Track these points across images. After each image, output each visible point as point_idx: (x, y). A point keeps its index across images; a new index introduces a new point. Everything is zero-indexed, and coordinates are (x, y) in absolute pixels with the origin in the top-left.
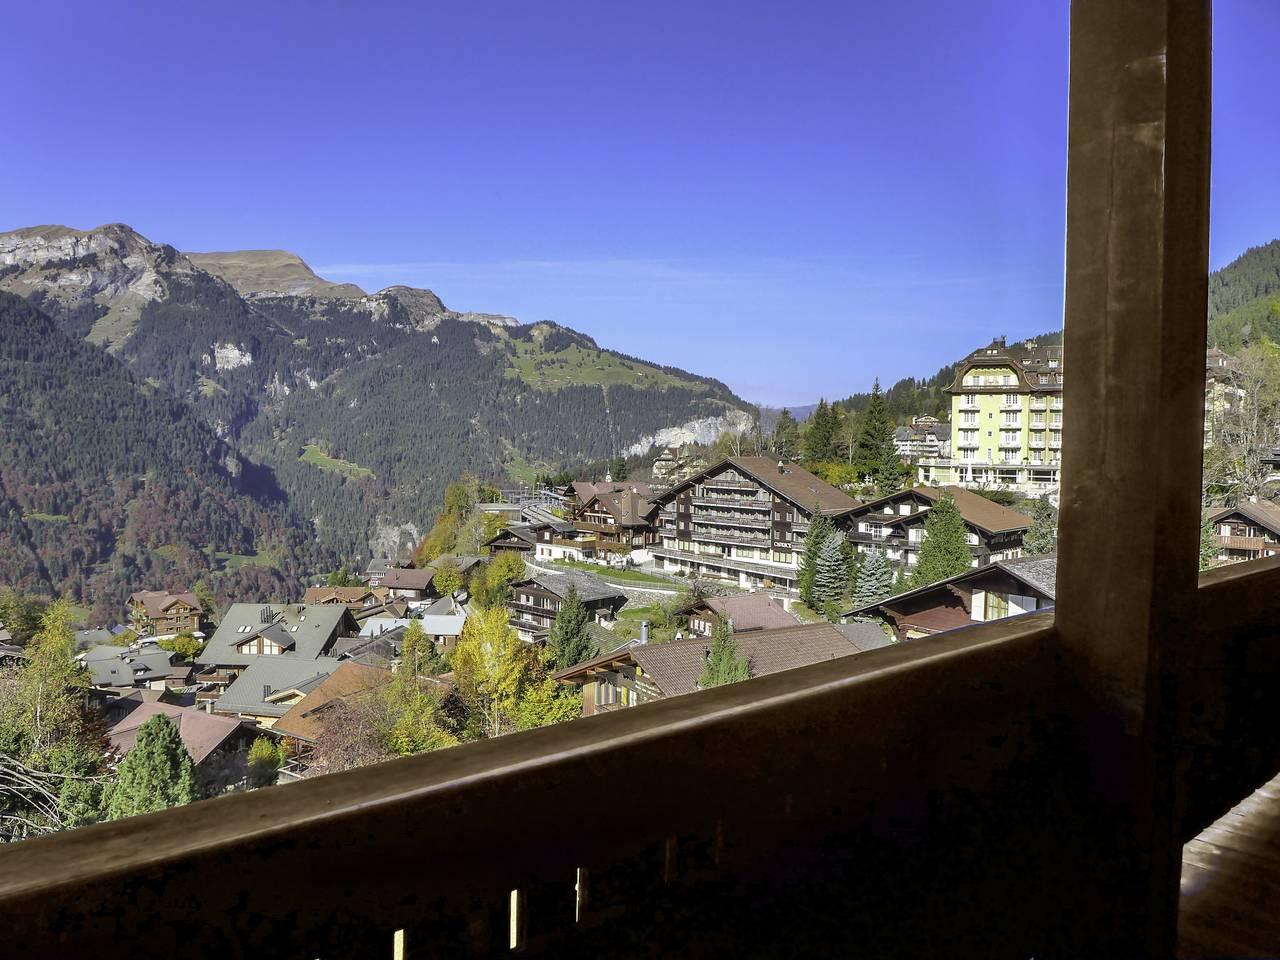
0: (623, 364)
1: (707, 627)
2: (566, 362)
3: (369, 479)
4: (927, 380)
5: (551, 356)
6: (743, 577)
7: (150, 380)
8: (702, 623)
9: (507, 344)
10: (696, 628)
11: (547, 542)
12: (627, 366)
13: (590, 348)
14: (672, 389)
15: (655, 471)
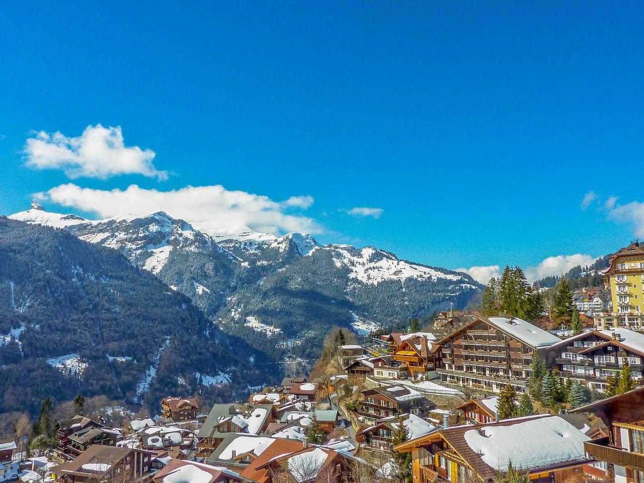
0: (412, 267)
1: (476, 416)
2: (381, 268)
3: (280, 334)
4: (589, 267)
5: (372, 265)
6: (494, 386)
7: (172, 287)
8: (473, 414)
9: (349, 260)
10: (470, 416)
11: (380, 367)
12: (414, 268)
13: (393, 260)
14: (439, 279)
15: (435, 325)
